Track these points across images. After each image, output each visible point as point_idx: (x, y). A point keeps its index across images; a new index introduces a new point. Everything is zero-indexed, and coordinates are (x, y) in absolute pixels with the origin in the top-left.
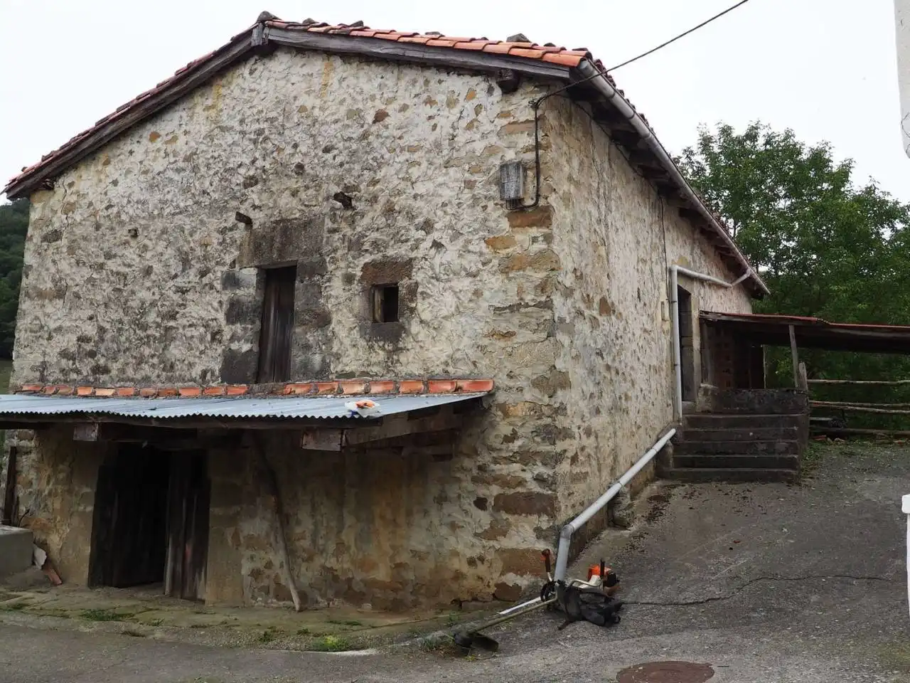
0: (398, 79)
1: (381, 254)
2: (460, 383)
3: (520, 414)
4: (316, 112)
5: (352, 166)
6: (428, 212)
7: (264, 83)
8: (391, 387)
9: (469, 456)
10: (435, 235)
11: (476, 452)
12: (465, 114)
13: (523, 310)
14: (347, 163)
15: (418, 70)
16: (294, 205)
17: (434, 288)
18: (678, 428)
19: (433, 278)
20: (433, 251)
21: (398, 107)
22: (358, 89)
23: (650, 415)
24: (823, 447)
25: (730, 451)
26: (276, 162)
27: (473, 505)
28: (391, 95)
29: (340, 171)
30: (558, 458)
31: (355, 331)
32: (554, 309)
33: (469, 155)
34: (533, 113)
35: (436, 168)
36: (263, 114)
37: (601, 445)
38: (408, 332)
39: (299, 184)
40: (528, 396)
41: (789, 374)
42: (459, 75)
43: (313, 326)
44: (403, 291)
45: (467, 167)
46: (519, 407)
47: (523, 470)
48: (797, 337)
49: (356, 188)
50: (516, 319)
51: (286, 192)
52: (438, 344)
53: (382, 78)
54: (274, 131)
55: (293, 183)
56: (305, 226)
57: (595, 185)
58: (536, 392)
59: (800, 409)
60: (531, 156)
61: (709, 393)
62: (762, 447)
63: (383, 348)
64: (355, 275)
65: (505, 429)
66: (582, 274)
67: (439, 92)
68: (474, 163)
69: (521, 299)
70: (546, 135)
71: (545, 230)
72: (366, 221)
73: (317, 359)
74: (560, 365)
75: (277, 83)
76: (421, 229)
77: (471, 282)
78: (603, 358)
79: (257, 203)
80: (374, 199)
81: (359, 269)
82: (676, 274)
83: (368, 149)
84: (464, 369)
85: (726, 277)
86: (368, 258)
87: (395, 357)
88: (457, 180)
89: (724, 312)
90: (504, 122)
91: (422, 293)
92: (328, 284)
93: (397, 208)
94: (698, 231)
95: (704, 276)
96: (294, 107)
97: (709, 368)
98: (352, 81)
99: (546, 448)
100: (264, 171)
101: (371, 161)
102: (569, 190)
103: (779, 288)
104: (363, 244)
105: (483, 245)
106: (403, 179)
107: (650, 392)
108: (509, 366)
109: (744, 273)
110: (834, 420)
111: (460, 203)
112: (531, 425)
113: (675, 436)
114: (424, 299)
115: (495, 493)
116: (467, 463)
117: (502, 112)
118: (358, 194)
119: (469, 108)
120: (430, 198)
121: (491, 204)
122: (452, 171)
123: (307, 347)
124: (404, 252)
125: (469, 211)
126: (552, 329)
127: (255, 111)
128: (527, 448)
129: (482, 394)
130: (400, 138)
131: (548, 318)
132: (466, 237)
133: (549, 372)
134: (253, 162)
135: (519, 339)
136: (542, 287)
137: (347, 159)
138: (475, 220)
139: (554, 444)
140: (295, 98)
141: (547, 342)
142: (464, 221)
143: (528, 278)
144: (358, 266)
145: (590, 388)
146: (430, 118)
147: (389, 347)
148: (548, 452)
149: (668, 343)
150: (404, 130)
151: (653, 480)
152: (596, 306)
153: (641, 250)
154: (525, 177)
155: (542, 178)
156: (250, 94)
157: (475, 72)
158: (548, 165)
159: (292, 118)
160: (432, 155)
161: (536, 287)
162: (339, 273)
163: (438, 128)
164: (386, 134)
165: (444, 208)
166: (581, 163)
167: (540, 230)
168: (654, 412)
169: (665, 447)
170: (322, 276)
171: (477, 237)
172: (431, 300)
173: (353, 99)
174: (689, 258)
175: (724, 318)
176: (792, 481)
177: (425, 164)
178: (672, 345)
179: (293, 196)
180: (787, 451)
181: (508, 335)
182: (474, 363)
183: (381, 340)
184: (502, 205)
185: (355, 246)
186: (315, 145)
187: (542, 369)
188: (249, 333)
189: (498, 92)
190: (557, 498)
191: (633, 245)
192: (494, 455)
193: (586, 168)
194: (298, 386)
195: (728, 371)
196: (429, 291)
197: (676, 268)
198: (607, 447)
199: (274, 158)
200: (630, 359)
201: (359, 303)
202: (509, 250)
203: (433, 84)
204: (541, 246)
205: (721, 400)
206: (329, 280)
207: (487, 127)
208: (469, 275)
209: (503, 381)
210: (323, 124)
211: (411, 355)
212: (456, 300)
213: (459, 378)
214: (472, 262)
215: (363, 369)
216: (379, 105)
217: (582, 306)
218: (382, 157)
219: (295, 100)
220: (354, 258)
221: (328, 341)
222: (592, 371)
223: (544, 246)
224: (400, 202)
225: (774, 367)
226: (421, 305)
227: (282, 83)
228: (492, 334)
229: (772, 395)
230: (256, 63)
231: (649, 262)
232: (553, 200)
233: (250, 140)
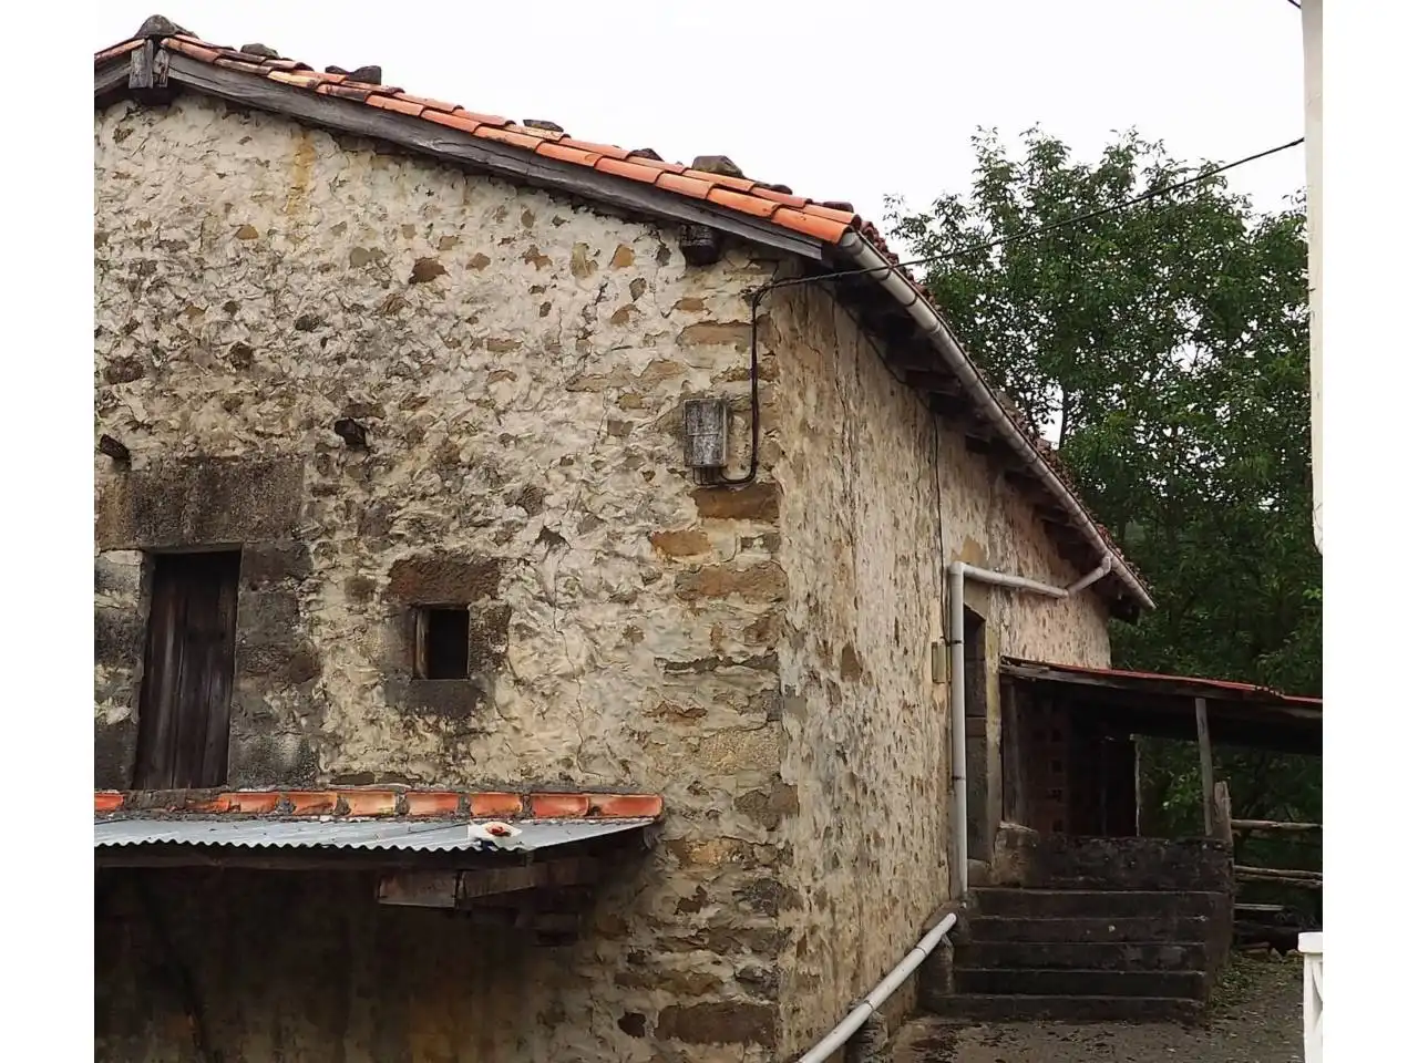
0: (466, 202)
1: (429, 545)
2: (597, 801)
3: (712, 860)
4: (278, 243)
5: (364, 363)
6: (532, 473)
7: (152, 165)
8: (453, 804)
9: (609, 937)
10: (547, 519)
11: (624, 929)
12: (609, 291)
13: (720, 670)
14: (354, 356)
15: (508, 190)
16: (230, 429)
17: (546, 620)
18: (960, 913)
19: (541, 599)
20: (542, 548)
21: (466, 260)
22: (374, 209)
23: (912, 880)
24: (1261, 965)
25: (1069, 963)
26: (185, 335)
27: (616, 1026)
28: (449, 232)
29: (339, 371)
30: (779, 941)
31: (374, 692)
32: (780, 671)
33: (620, 372)
34: (747, 309)
35: (548, 391)
36: (152, 231)
37: (840, 926)
38: (489, 701)
39: (241, 388)
40: (728, 826)
41: (1195, 809)
42: (597, 214)
43: (277, 679)
44: (478, 621)
45: (614, 395)
46: (710, 848)
47: (717, 963)
48: (1212, 722)
49: (376, 410)
50: (708, 686)
51: (213, 401)
52: (549, 726)
53: (429, 194)
54: (177, 269)
55: (228, 385)
56: (256, 476)
57: (839, 429)
58: (745, 822)
59: (1214, 883)
60: (742, 388)
61: (1019, 843)
62: (1134, 954)
63: (436, 730)
64: (374, 582)
65: (683, 886)
66: (817, 604)
67: (555, 242)
68: (627, 389)
69: (719, 650)
70: (772, 353)
71: (766, 527)
72: (399, 476)
73: (289, 745)
74: (787, 773)
75: (187, 169)
76: (518, 504)
77: (619, 614)
78: (845, 761)
79: (141, 417)
80: (415, 436)
81: (384, 570)
82: (961, 581)
83: (399, 334)
84: (603, 775)
85: (1055, 575)
86: (403, 552)
87: (461, 747)
88: (592, 418)
89: (1053, 661)
90: (691, 318)
91: (518, 627)
92: (313, 596)
93: (464, 458)
94: (1000, 479)
95: (1011, 578)
96: (225, 224)
97: (1018, 786)
98: (362, 191)
99: (760, 922)
100: (156, 351)
101: (407, 360)
102: (802, 449)
103: (1175, 583)
104: (391, 523)
105: (646, 545)
106: (478, 402)
107: (912, 832)
108: (693, 771)
109: (1097, 563)
110: (1286, 911)
111: (598, 462)
112: (733, 880)
113: (954, 927)
114: (522, 638)
115: (662, 1005)
116: (606, 949)
117: (685, 299)
118: (380, 423)
119: (617, 281)
120: (535, 447)
121: (661, 471)
122: (584, 399)
123: (265, 719)
124: (479, 546)
125: (618, 478)
126: (776, 705)
127: (131, 221)
128: (724, 923)
129: (644, 822)
130: (469, 321)
131: (770, 687)
132: (609, 527)
133: (768, 785)
134: (130, 329)
135: (713, 722)
136: (759, 631)
137: (353, 348)
138: (630, 497)
139: (776, 915)
140: (228, 207)
141: (766, 731)
142: (608, 498)
143: (733, 614)
144: (380, 565)
145: (827, 818)
146: (535, 289)
147: (447, 727)
148: (764, 929)
149: (943, 731)
150: (480, 307)
151: (914, 1016)
152: (836, 662)
153: (902, 538)
154: (731, 427)
155: (762, 432)
156: (116, 183)
157: (630, 216)
158: (774, 408)
159: (222, 248)
160: (541, 362)
161: (747, 630)
162: (338, 577)
163: (553, 311)
164: (439, 308)
165: (567, 469)
166: (820, 394)
167: (757, 526)
168: (919, 876)
169: (939, 947)
170: (301, 580)
171: (633, 528)
172: (537, 642)
173: (365, 228)
174: (982, 540)
175: (1054, 676)
176: (1192, 1021)
177: (524, 380)
178: (949, 734)
179: (229, 410)
180: (1182, 966)
181: (694, 714)
182: (624, 764)
183: (431, 713)
184: (683, 474)
185: (376, 525)
186: (279, 312)
187: (754, 779)
188: (126, 685)
189: (677, 261)
190: (778, 1011)
191: (888, 533)
192: (660, 934)
193: (826, 401)
194: (245, 797)
195: (1057, 795)
196: (532, 624)
197: (962, 568)
198: (849, 930)
199: (179, 326)
200: (882, 765)
201: (381, 639)
202: (698, 559)
203: (542, 224)
204: (758, 555)
205: (1044, 860)
206: (316, 589)
207: (658, 325)
208: (615, 598)
209: (680, 797)
210: (294, 270)
211: (494, 743)
212: (588, 643)
213: (594, 791)
214: (622, 577)
215: (392, 767)
216: (423, 248)
217: (815, 662)
218: (432, 353)
219: (227, 211)
220: (371, 548)
221: (315, 710)
222: (828, 787)
223: (764, 556)
224: (469, 446)
225: (1161, 790)
226: (515, 649)
227: (197, 169)
228: (662, 712)
229: (1157, 852)
230: (129, 115)
231: (912, 560)
232: (781, 472)
233: (121, 281)
